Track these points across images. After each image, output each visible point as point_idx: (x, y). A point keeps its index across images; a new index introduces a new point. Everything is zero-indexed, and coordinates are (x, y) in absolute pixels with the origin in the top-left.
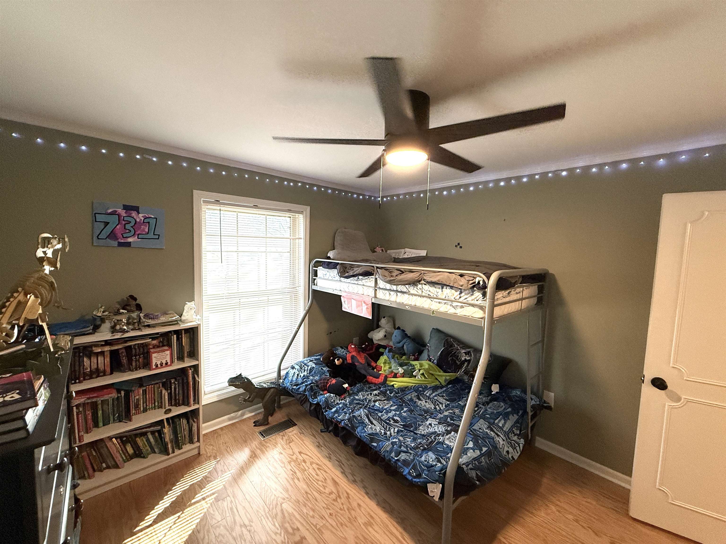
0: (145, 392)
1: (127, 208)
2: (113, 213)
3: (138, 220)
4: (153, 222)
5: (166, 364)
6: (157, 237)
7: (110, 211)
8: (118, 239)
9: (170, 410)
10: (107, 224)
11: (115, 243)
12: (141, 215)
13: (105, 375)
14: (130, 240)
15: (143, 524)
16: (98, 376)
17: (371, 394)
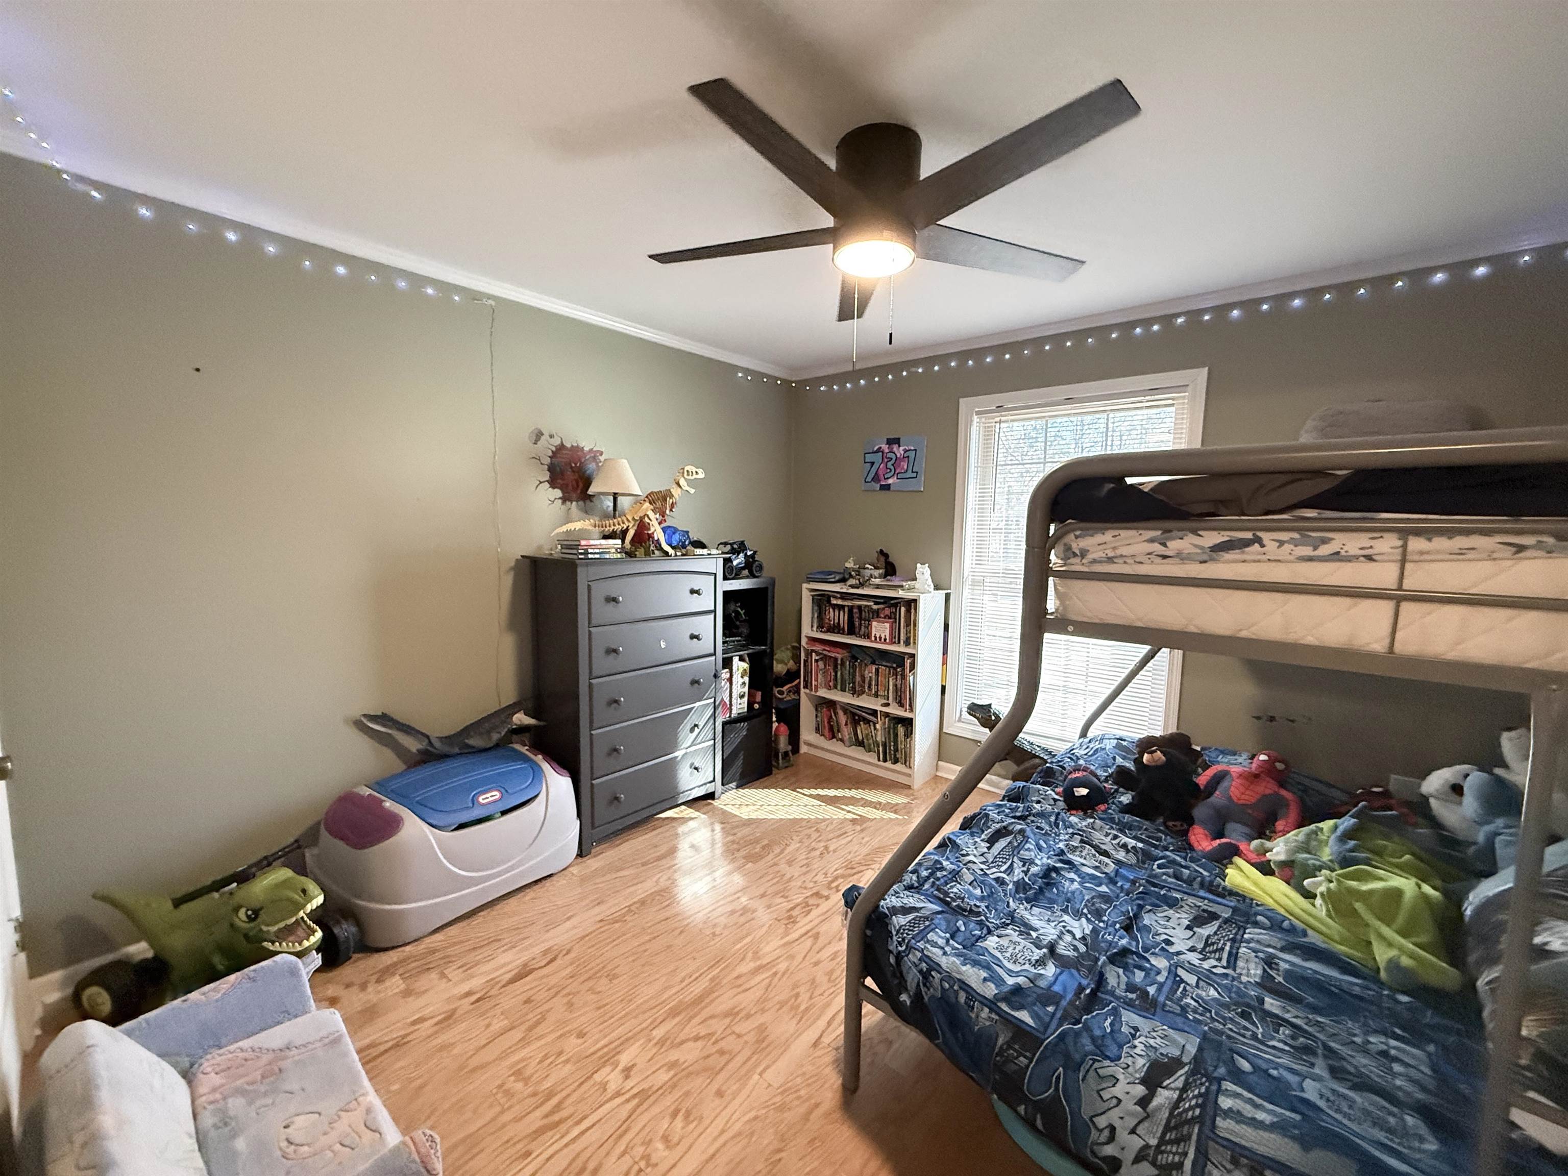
0: (877, 670)
1: (890, 442)
2: (879, 450)
3: (898, 456)
4: (912, 454)
5: (885, 640)
6: (914, 475)
7: (875, 449)
8: (880, 481)
9: (887, 705)
10: (873, 463)
11: (878, 487)
12: (901, 448)
13: (843, 634)
14: (890, 481)
15: (806, 791)
16: (838, 633)
17: (1115, 837)
